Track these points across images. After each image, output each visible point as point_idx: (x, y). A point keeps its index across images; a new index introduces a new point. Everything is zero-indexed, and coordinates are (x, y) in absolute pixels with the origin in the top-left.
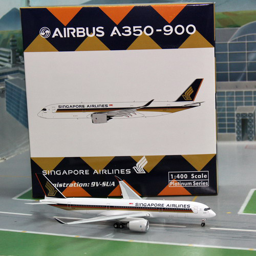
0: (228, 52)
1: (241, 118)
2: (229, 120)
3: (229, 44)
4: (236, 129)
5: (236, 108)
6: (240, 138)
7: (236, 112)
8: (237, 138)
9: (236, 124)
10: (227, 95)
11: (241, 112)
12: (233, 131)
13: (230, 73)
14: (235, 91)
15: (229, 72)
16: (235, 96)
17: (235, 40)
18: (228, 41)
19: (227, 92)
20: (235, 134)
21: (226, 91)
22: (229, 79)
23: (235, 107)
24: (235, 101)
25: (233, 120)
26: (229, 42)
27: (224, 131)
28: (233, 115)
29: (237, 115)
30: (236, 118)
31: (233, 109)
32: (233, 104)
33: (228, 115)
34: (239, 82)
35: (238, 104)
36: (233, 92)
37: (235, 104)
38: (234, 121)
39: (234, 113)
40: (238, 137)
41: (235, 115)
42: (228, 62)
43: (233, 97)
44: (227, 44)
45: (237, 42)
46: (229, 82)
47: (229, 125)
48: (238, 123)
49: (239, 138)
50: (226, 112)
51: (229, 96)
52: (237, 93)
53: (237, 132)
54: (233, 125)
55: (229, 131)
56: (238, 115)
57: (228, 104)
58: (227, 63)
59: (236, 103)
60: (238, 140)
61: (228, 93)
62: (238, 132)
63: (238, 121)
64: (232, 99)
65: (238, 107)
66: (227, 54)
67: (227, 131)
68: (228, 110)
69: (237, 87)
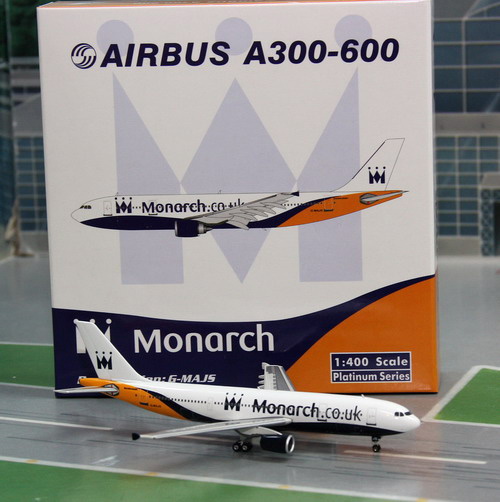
0: (464, 43)
1: (491, 201)
2: (464, 205)
3: (467, 23)
4: (481, 227)
5: (482, 177)
6: (490, 249)
7: (480, 187)
8: (483, 250)
9: (480, 214)
10: (460, 145)
11: (492, 187)
12: (473, 231)
13: (468, 94)
14: (478, 135)
15: (464, 90)
16: (478, 148)
17: (481, 14)
18: (462, 16)
19: (460, 139)
20: (478, 240)
21: (457, 135)
22: (465, 106)
23: (479, 174)
24: (478, 161)
25: (474, 205)
26: (465, 18)
27: (451, 231)
28: (473, 192)
29: (482, 194)
30: (480, 201)
31: (473, 180)
32: (473, 167)
33: (463, 193)
34: (487, 114)
35: (484, 167)
36: (474, 139)
37: (478, 167)
38: (476, 208)
39: (475, 190)
40: (486, 245)
41: (479, 194)
42: (464, 67)
43: (475, 151)
44: (460, 22)
45: (485, 18)
46: (465, 115)
47: (463, 218)
48: (485, 213)
49: (487, 250)
50: (458, 186)
51: (465, 148)
52: (484, 141)
53: (483, 235)
54: (474, 218)
55: (466, 231)
56: (486, 193)
57: (462, 167)
58: (461, 70)
59: (482, 164)
60: (485, 255)
61: (462, 140)
62: (486, 235)
63: (486, 208)
64: (470, 154)
65: (486, 174)
66: (460, 46)
67: (458, 231)
68: (463, 180)
69: (483, 126)
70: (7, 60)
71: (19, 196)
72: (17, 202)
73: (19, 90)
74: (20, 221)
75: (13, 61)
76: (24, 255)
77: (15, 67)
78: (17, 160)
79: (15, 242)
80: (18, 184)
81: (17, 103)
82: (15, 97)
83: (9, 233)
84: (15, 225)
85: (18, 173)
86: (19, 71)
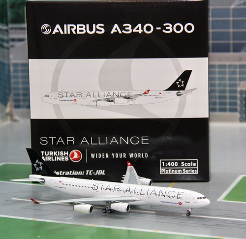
0: (231, 19)
1: (244, 96)
2: (231, 97)
3: (234, 9)
4: (239, 108)
5: (240, 84)
7: (239, 89)
8: (240, 119)
9: (239, 102)
10: (229, 68)
11: (244, 89)
12: (235, 110)
13: (233, 43)
14: (238, 63)
15: (231, 42)
16: (238, 70)
17: (240, 5)
18: (231, 5)
20: (237, 115)
21: (227, 63)
22: (232, 50)
23: (238, 82)
24: (238, 76)
25: (235, 98)
26: (232, 7)
27: (224, 110)
28: (235, 91)
30: (238, 95)
31: (235, 85)
32: (235, 79)
33: (230, 91)
34: (243, 54)
35: (241, 79)
36: (236, 65)
37: (238, 79)
38: (237, 99)
39: (237, 90)
40: (241, 117)
41: (238, 92)
42: (231, 30)
43: (236, 71)
44: (230, 9)
45: (242, 7)
46: (232, 54)
47: (231, 104)
48: (241, 101)
49: (242, 119)
50: (228, 88)
51: (231, 70)
52: (241, 66)
53: (240, 112)
54: (235, 104)
55: (232, 110)
56: (241, 92)
57: (230, 79)
58: (230, 32)
60: (241, 121)
61: (230, 66)
62: (242, 112)
63: (242, 99)
64: (234, 73)
65: (242, 83)
67: (228, 110)
68: (230, 85)
69: (240, 59)
70: (7, 25)
71: (13, 92)
72: (12, 95)
73: (13, 40)
74: (13, 104)
75: (10, 26)
76: (15, 121)
77: (12, 29)
78: (12, 74)
79: (11, 114)
80: (13, 86)
81: (12, 46)
82: (11, 43)
83: (8, 110)
84: (11, 106)
85: (12, 80)
86: (13, 31)
